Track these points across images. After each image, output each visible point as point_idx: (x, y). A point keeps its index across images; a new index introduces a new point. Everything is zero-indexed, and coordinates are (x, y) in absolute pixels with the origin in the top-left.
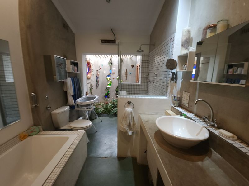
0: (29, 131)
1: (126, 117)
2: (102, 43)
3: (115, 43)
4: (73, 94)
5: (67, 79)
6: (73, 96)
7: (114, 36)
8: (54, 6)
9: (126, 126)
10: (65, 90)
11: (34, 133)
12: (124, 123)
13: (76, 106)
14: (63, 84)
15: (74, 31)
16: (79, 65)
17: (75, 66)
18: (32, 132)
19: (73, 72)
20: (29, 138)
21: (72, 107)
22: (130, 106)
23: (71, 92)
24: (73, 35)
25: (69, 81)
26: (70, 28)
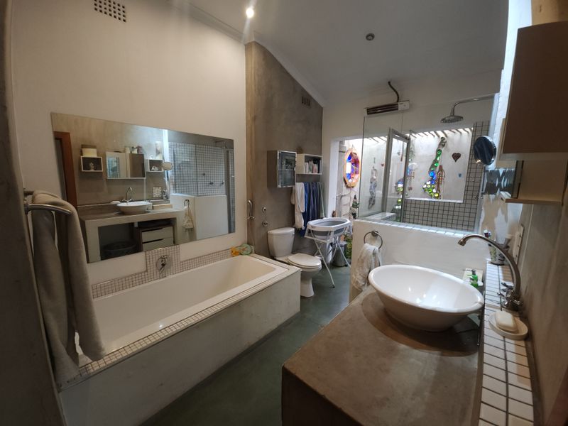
0: (242, 248)
1: (363, 262)
2: (368, 114)
3: (397, 109)
4: (303, 210)
5: (294, 184)
6: (304, 214)
7: (396, 95)
8: (290, 76)
9: (361, 278)
10: (293, 203)
11: (245, 252)
12: (357, 271)
13: (307, 231)
14: (291, 192)
15: (321, 103)
16: (322, 162)
17: (315, 163)
18: (244, 250)
19: (310, 173)
20: (240, 256)
21: (300, 233)
22: (376, 242)
23: (301, 207)
24: (321, 109)
25: (300, 188)
26: (314, 100)
